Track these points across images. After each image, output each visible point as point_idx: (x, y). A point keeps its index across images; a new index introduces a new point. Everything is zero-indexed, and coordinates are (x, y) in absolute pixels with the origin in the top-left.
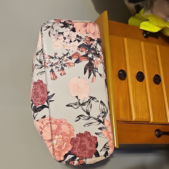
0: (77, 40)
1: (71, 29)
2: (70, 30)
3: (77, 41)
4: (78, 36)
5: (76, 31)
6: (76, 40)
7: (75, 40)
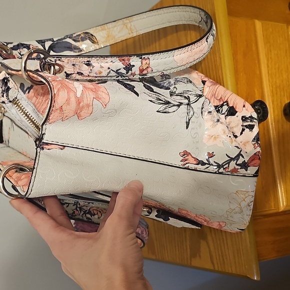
0: (246, 126)
1: (226, 113)
2: (224, 116)
3: (247, 130)
4: (244, 119)
5: (237, 112)
6: (244, 128)
7: (243, 130)
